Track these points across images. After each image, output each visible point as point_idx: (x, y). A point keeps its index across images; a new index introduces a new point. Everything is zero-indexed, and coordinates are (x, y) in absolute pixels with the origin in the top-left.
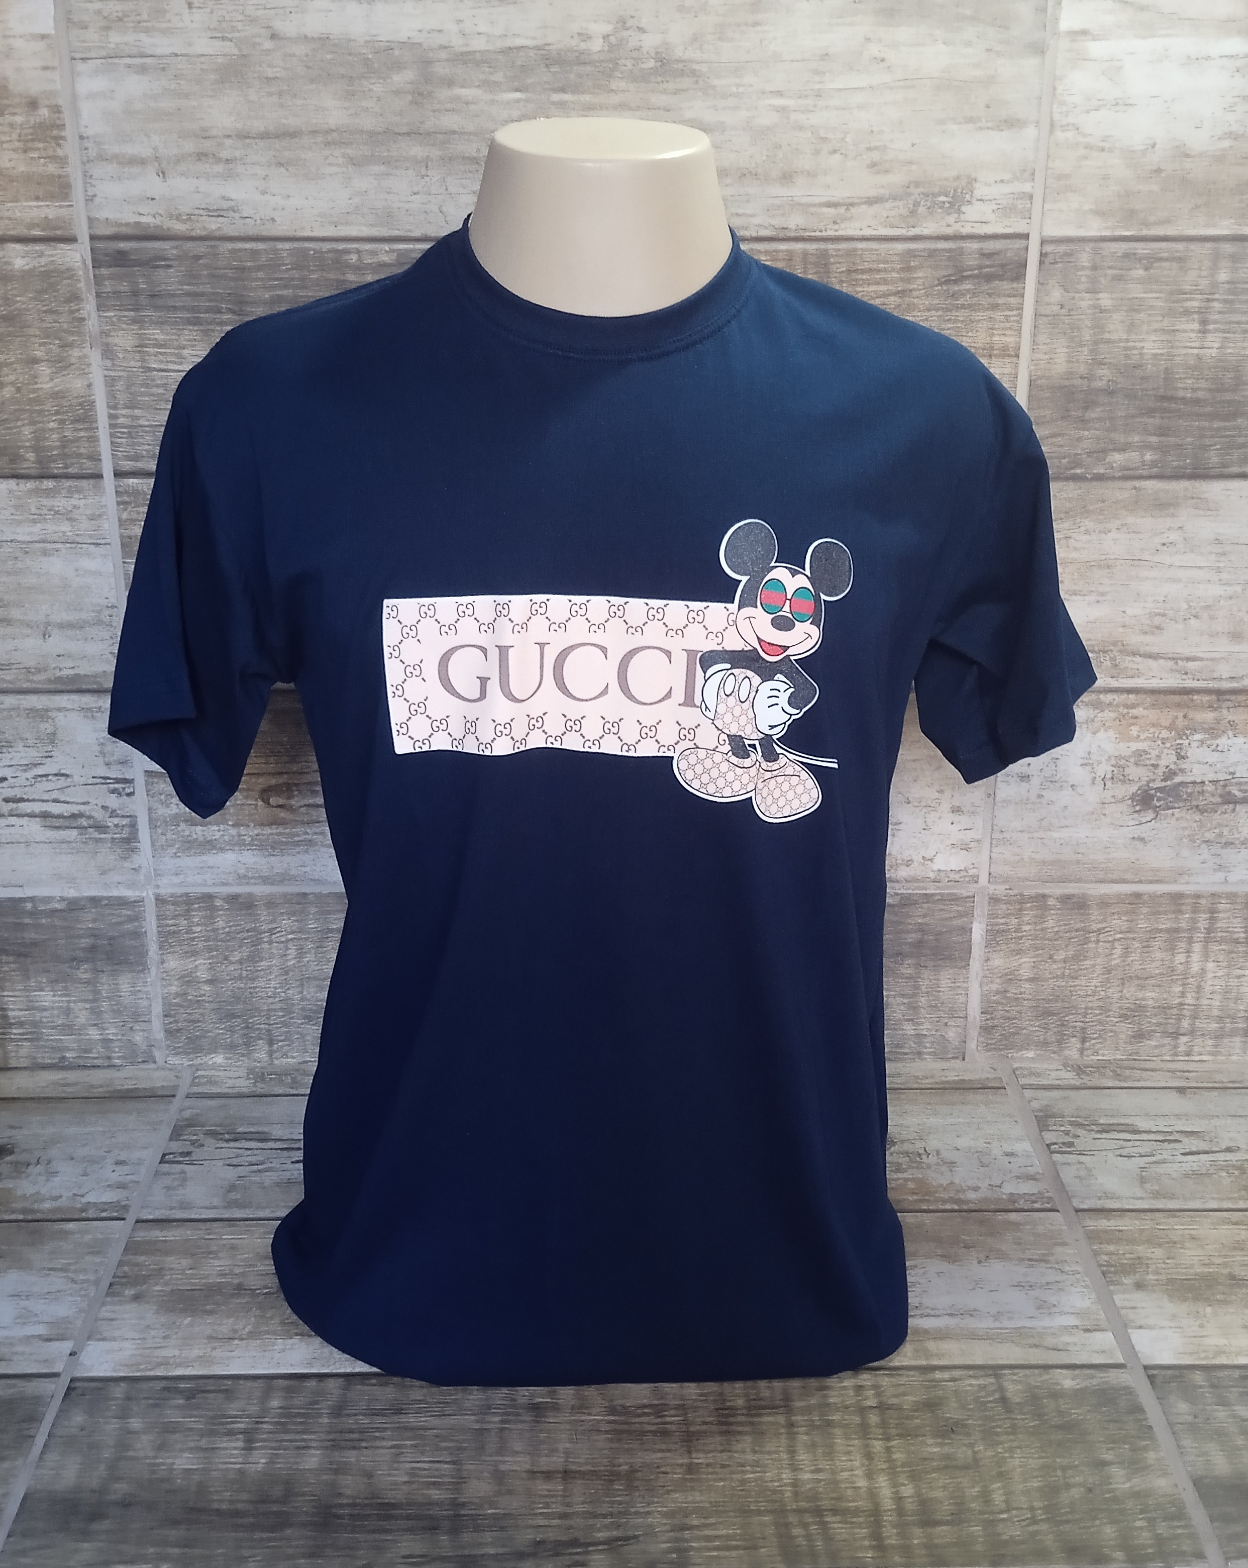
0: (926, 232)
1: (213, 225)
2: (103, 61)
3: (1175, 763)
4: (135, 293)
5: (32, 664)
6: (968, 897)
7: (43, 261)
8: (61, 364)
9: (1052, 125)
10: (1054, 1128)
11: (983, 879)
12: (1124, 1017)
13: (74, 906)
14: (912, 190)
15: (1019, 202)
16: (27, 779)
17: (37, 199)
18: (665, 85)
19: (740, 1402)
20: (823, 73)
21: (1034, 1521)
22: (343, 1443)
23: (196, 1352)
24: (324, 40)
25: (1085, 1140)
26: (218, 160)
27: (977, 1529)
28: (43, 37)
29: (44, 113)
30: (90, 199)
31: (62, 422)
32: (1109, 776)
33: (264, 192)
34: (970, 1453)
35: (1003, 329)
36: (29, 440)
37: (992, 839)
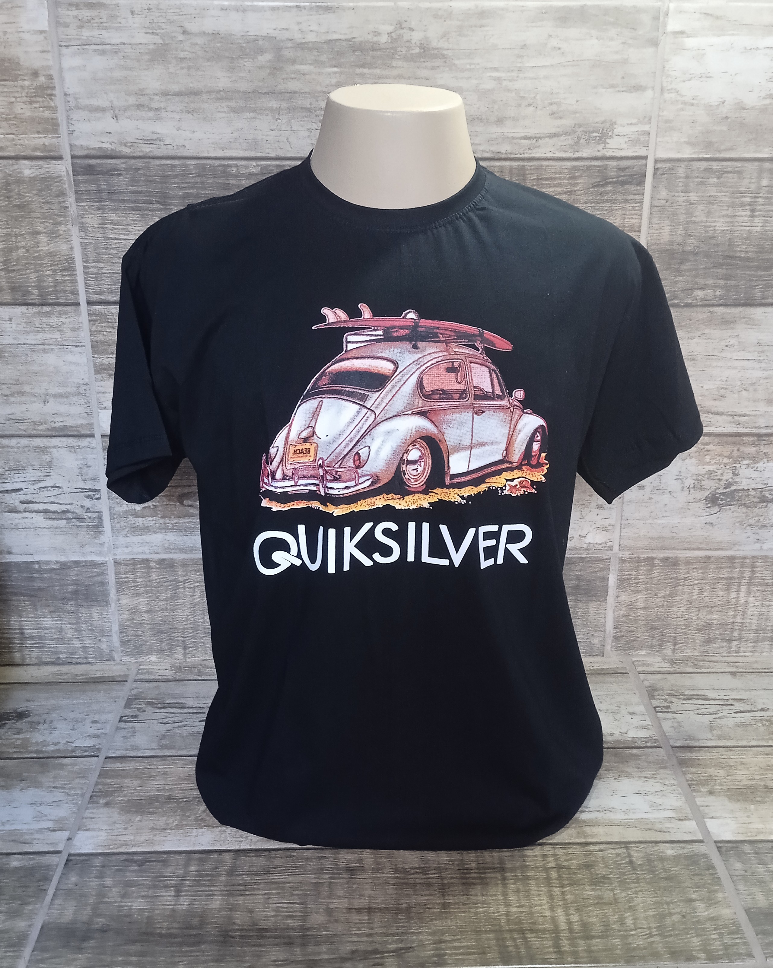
0: (585, 155)
1: (147, 149)
2: (79, 47)
3: (732, 478)
4: (99, 191)
5: (37, 419)
6: (607, 559)
7: (42, 171)
8: (53, 235)
9: (662, 90)
10: (658, 697)
11: (616, 548)
12: (699, 630)
13: (64, 566)
14: (576, 129)
15: (642, 137)
16: (35, 489)
17: (38, 133)
18: (426, 64)
19: (473, 865)
20: (523, 56)
21: (651, 935)
22: (235, 892)
23: (144, 837)
24: (215, 34)
25: (677, 704)
26: (150, 109)
27: (617, 941)
28: (41, 32)
29: (42, 79)
30: (71, 133)
31: (54, 271)
32: (692, 486)
33: (178, 129)
34: (612, 894)
35: (631, 214)
36: (34, 282)
37: (621, 524)
